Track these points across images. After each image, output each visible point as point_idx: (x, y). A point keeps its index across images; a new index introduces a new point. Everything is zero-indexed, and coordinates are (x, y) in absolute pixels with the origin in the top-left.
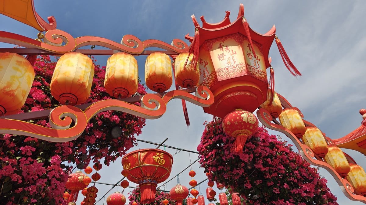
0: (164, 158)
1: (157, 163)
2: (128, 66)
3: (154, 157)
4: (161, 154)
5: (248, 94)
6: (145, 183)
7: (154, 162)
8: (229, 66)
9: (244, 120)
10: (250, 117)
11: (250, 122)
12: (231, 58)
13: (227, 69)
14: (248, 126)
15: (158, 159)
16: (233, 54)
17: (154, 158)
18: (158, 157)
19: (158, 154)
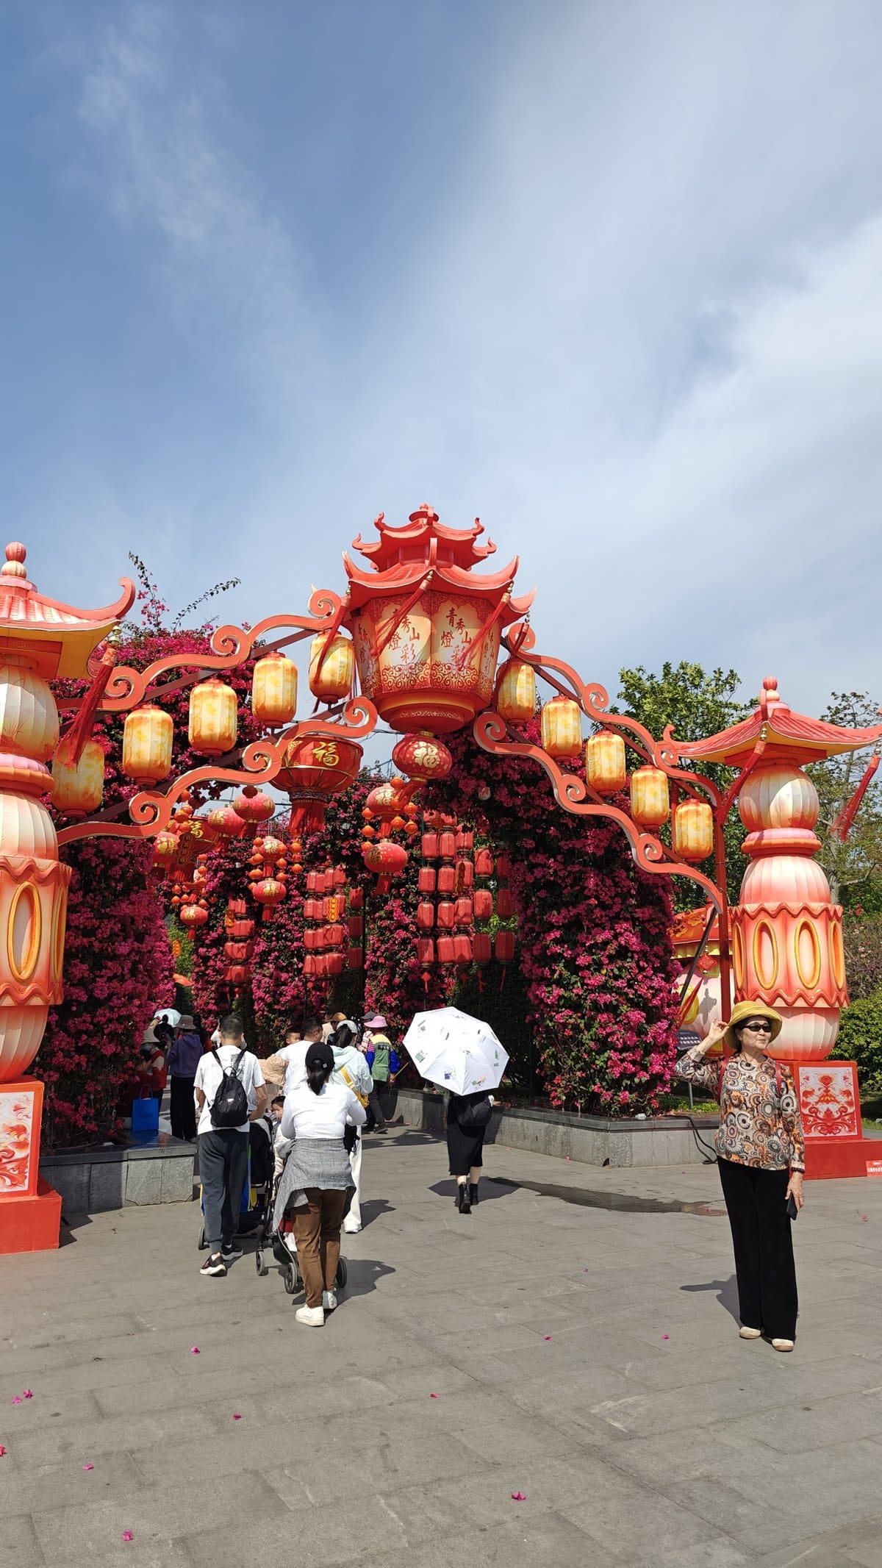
0: (338, 752)
1: (322, 764)
2: (219, 713)
3: (315, 751)
4: (330, 745)
5: (435, 714)
6: (300, 799)
7: (315, 762)
8: (404, 663)
9: (417, 760)
10: (428, 757)
11: (426, 765)
12: (410, 646)
13: (400, 670)
14: (423, 770)
15: (324, 756)
16: (414, 638)
17: (315, 754)
18: (323, 751)
19: (324, 744)
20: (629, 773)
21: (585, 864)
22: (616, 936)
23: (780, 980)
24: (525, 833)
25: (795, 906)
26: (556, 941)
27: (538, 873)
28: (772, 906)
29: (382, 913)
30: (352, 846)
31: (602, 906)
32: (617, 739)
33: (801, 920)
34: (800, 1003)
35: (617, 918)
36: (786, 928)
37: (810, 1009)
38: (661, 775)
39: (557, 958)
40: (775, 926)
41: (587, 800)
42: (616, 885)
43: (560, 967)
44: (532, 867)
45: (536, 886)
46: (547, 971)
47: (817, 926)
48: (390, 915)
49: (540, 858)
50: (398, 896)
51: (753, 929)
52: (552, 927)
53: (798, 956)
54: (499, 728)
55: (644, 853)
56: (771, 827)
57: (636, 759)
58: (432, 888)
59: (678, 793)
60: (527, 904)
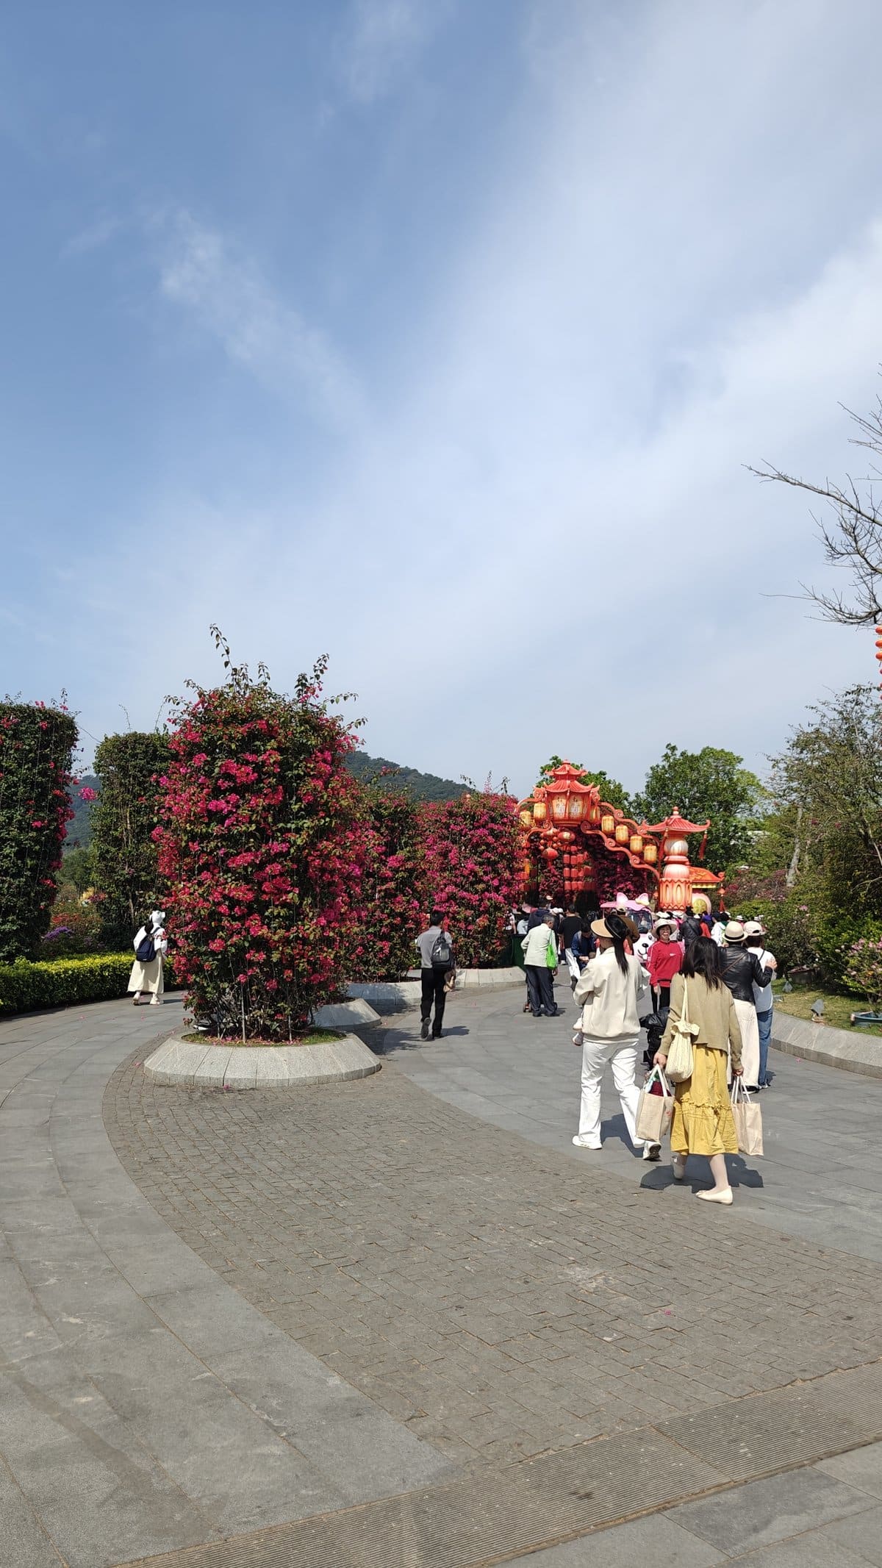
5: (570, 825)
8: (560, 812)
10: (567, 835)
12: (562, 807)
13: (559, 814)
16: (563, 805)
20: (629, 837)
21: (617, 864)
22: (626, 886)
23: (671, 901)
24: (599, 853)
25: (676, 880)
26: (608, 887)
27: (602, 865)
28: (669, 879)
29: (546, 870)
30: (535, 845)
31: (622, 876)
32: (625, 827)
33: (678, 884)
34: (676, 908)
35: (627, 880)
36: (673, 885)
37: (679, 909)
38: (640, 838)
39: (608, 892)
40: (669, 885)
41: (616, 846)
42: (626, 870)
43: (608, 895)
44: (600, 863)
45: (602, 869)
46: (604, 896)
47: (682, 885)
48: (549, 871)
49: (603, 861)
50: (553, 864)
51: (665, 885)
52: (606, 882)
53: (677, 895)
54: (589, 827)
55: (634, 861)
56: (671, 855)
57: (632, 831)
58: (568, 862)
59: (645, 842)
60: (599, 875)
